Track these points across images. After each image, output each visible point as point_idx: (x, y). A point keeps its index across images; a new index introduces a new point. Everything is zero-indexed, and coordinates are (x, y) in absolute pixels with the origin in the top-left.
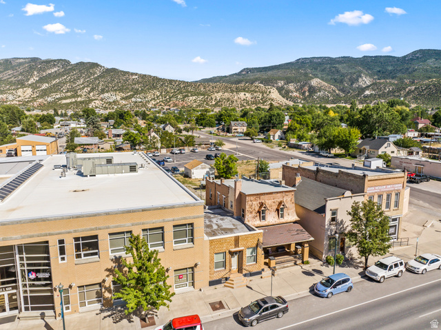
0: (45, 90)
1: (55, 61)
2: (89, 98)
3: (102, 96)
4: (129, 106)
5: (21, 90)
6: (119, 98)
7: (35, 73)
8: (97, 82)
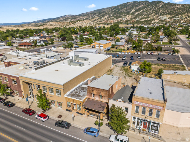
0: (136, 15)
1: (142, 2)
2: (153, 18)
3: (159, 17)
4: (171, 22)
5: (128, 15)
6: (167, 18)
7: (134, 8)
8: (159, 10)
